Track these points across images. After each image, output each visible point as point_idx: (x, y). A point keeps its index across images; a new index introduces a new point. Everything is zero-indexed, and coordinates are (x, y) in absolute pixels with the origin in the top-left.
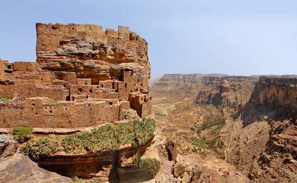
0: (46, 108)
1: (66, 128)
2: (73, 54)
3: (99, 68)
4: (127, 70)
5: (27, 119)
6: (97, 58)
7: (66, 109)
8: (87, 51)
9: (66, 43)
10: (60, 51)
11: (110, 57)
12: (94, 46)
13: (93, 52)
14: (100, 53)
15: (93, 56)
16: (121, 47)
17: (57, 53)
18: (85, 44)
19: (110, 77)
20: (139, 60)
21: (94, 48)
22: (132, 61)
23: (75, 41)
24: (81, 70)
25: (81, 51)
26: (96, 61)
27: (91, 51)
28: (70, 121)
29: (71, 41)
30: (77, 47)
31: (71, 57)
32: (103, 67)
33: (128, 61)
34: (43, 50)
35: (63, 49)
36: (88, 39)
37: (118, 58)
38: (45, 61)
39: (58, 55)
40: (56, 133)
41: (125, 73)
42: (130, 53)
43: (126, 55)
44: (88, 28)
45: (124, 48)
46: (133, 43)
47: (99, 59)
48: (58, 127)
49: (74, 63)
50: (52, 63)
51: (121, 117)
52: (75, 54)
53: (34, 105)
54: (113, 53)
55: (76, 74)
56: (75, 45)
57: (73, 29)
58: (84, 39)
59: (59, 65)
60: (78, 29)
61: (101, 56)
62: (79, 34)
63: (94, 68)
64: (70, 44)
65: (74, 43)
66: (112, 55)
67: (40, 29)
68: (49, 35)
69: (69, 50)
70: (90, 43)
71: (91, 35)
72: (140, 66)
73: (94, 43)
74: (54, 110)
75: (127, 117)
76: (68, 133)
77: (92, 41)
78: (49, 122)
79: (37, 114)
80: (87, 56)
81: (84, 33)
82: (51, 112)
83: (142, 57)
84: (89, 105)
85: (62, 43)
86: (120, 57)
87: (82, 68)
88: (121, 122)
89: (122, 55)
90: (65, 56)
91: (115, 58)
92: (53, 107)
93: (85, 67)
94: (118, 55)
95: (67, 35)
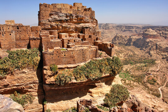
0: (63, 54)
1: (72, 64)
2: (57, 20)
3: (70, 27)
4: (87, 28)
5: (55, 60)
6: (68, 22)
7: (72, 53)
8: (64, 18)
9: (52, 14)
10: (50, 19)
11: (75, 21)
12: (66, 15)
13: (67, 19)
14: (70, 19)
15: (67, 21)
16: (81, 15)
17: (49, 20)
18: (62, 15)
19: (75, 32)
20: (92, 22)
21: (67, 17)
22: (88, 22)
23: (57, 14)
24: (61, 29)
25: (61, 18)
26: (68, 23)
27: (65, 18)
28: (74, 60)
29: (55, 13)
30: (58, 17)
31: (55, 22)
32: (72, 27)
33: (85, 22)
34: (43, 19)
35: (52, 18)
36: (63, 12)
37: (79, 21)
38: (44, 25)
39: (50, 21)
40: (68, 68)
41: (85, 30)
42: (86, 18)
43: (84, 19)
44: (63, 6)
45: (83, 15)
46: (88, 12)
47: (69, 22)
48: (68, 64)
49: (57, 25)
50: (47, 26)
51: (97, 56)
52: (58, 20)
53: (58, 52)
54: (76, 18)
55: (58, 31)
56: (57, 15)
57: (55, 6)
58: (61, 12)
59: (50, 27)
60: (58, 7)
61: (70, 21)
62: (58, 9)
63: (67, 27)
64: (54, 15)
65: (56, 14)
66: (75, 20)
67: (41, 7)
68: (45, 11)
69: (55, 18)
70: (65, 14)
71: (64, 9)
72: (93, 25)
73: (66, 14)
74: (66, 54)
75: (101, 56)
76: (74, 67)
77: (65, 13)
78: (64, 61)
79: (59, 57)
80: (64, 21)
81: (60, 9)
82: (65, 55)
83: (94, 20)
84: (82, 50)
85: (51, 15)
86: (80, 20)
87: (61, 28)
88: (98, 59)
89: (81, 19)
90: (52, 21)
91: (77, 21)
92: (66, 53)
93: (62, 27)
94: (79, 20)
95: (52, 10)
